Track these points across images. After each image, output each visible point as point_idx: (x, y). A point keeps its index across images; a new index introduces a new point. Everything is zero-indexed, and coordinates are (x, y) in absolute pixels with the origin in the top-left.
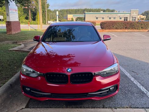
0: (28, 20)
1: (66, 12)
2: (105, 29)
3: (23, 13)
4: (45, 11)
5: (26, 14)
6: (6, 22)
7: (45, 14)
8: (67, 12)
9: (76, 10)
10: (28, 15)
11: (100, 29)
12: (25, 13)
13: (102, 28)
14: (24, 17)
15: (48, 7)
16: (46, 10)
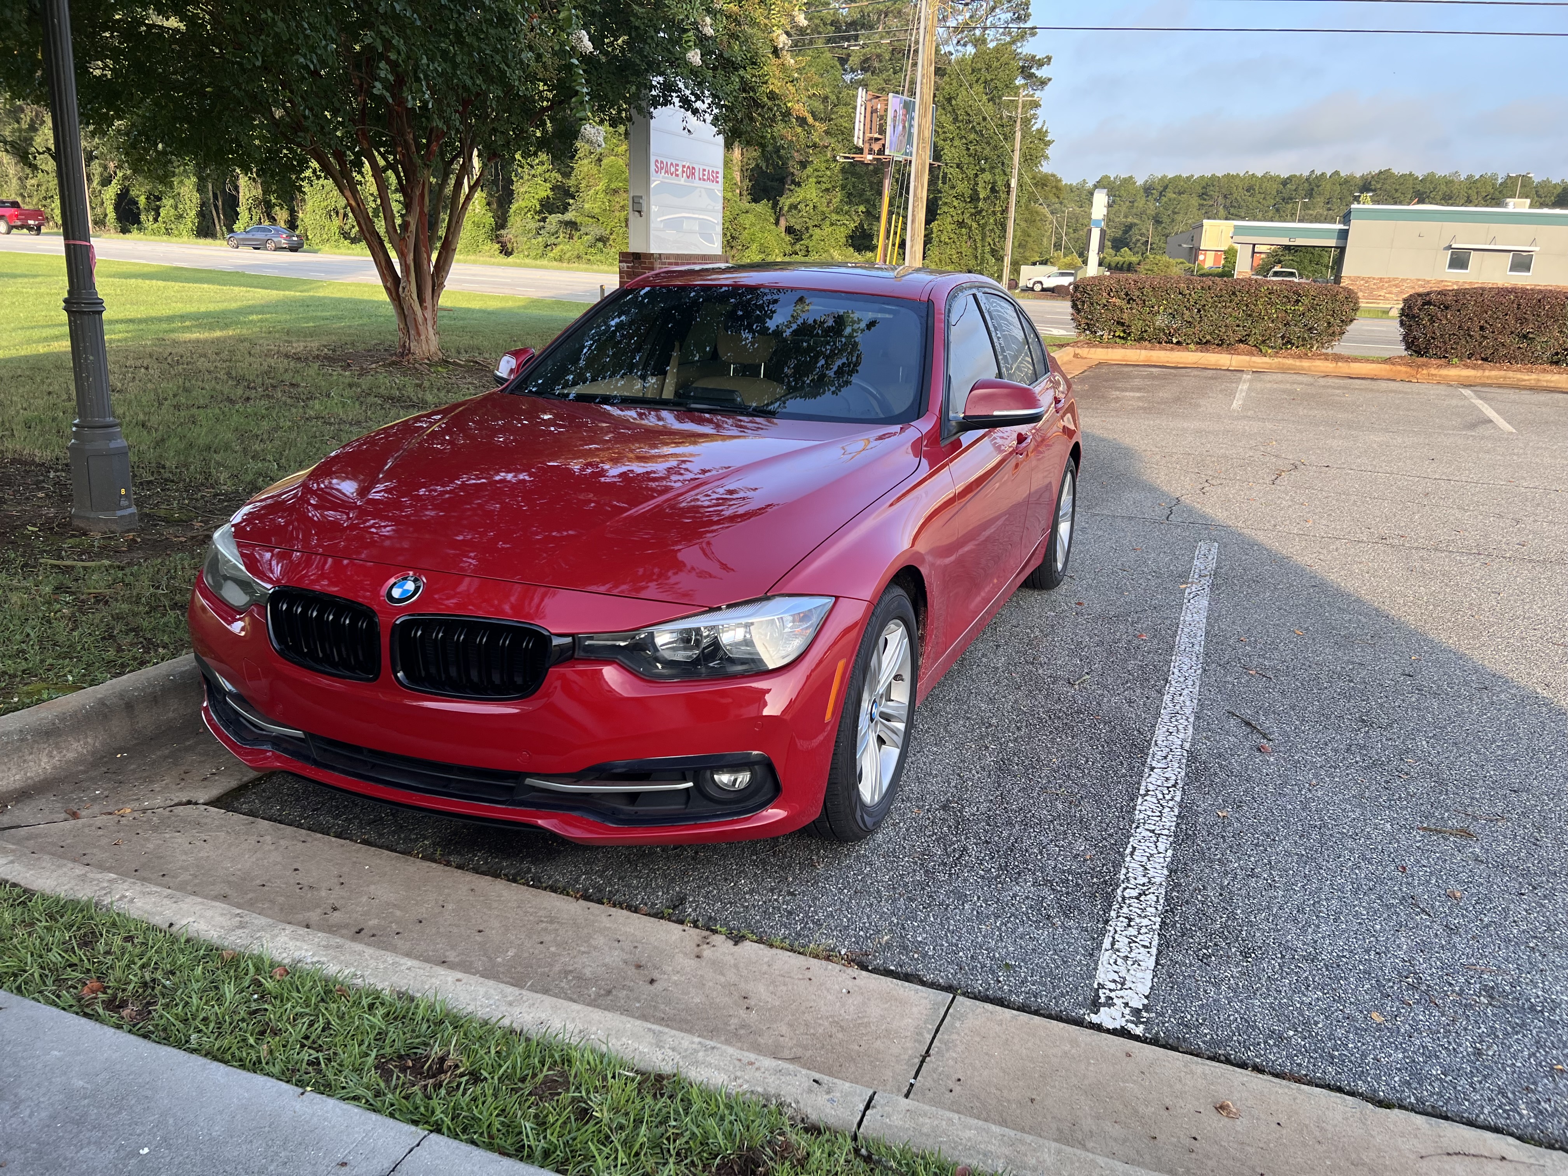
0: (869, 254)
1: (1195, 201)
2: (1444, 356)
3: (838, 196)
4: (1008, 186)
5: (862, 208)
6: (625, 257)
7: (1005, 211)
8: (1202, 195)
9: (1285, 182)
10: (873, 215)
11: (1400, 350)
12: (851, 198)
13: (1410, 343)
14: (842, 233)
15: (1031, 158)
16: (1014, 183)
